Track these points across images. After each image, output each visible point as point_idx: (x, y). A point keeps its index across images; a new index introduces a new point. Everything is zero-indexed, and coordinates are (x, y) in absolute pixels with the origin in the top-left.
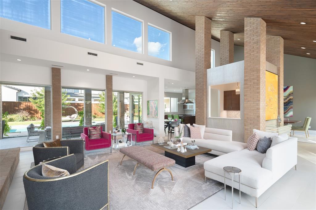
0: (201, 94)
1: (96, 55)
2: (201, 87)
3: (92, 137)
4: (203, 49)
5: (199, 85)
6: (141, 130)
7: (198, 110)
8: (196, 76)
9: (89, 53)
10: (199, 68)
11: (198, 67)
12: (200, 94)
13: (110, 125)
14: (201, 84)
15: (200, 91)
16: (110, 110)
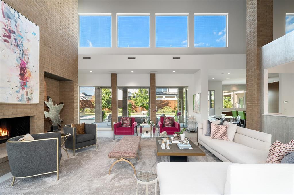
0: (253, 82)
1: (134, 58)
2: (253, 73)
3: (123, 125)
4: (255, 21)
5: (251, 71)
6: (170, 123)
7: (249, 105)
8: (247, 59)
9: (129, 58)
10: (251, 47)
11: (249, 46)
12: (251, 83)
13: (153, 117)
14: (253, 68)
15: (251, 79)
16: (153, 104)
